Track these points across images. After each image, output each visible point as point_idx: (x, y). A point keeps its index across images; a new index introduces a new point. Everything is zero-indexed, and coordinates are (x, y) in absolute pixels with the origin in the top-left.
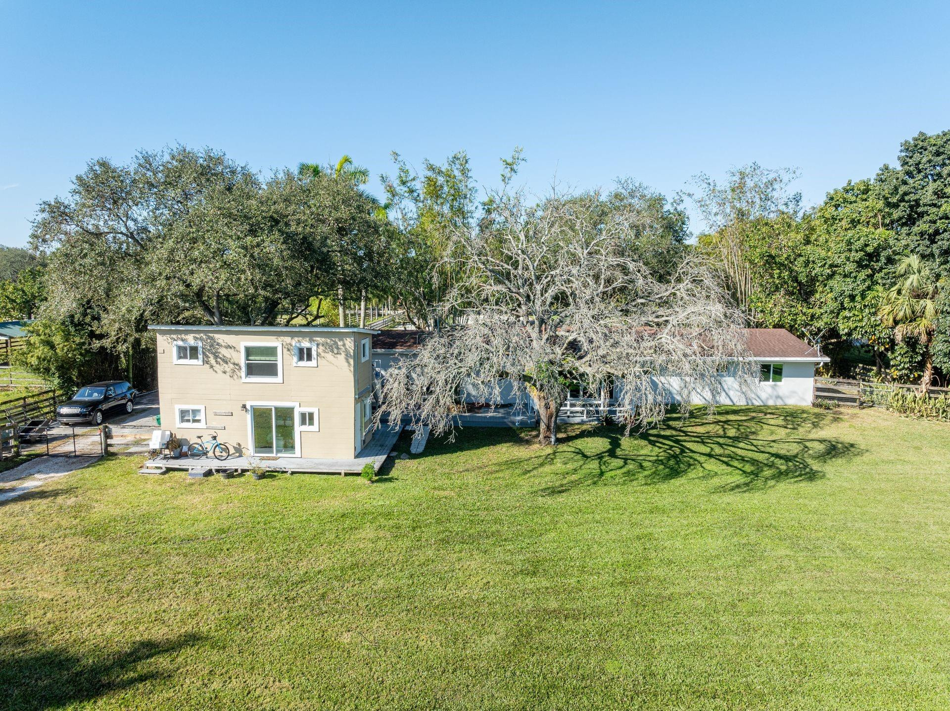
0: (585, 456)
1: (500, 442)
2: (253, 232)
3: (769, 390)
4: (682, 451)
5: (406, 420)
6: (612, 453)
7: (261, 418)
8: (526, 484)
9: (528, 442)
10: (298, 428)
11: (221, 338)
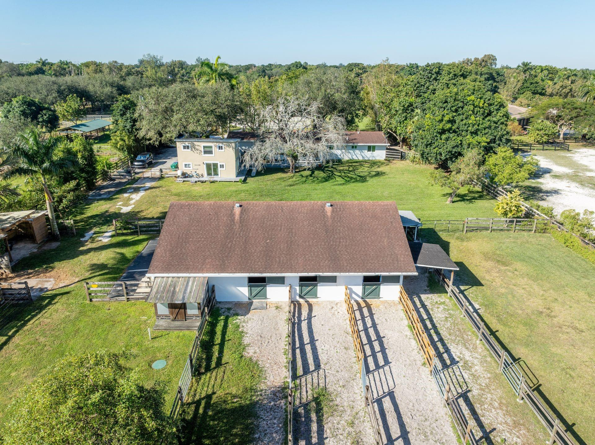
0: (302, 176)
1: (278, 172)
2: (206, 114)
3: (370, 154)
4: (332, 175)
5: (251, 166)
6: (311, 176)
7: (208, 166)
8: (283, 184)
9: (287, 172)
10: (219, 169)
11: (196, 143)
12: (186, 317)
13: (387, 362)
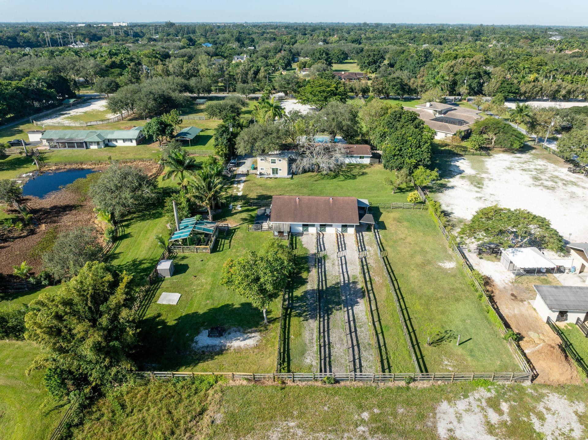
0: (322, 175)
1: (309, 172)
3: (361, 161)
4: (338, 174)
5: (296, 170)
6: (327, 174)
7: (273, 169)
10: (279, 171)
11: (267, 158)
12: (283, 236)
13: (345, 249)
